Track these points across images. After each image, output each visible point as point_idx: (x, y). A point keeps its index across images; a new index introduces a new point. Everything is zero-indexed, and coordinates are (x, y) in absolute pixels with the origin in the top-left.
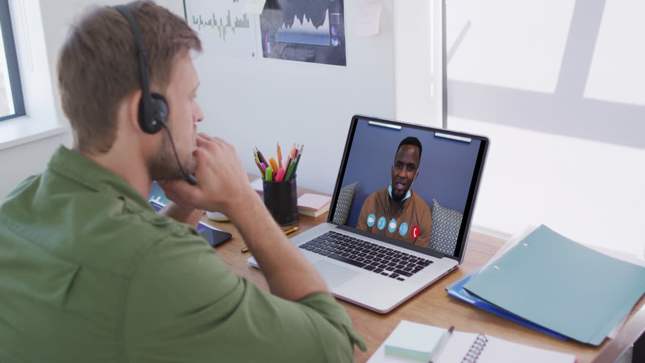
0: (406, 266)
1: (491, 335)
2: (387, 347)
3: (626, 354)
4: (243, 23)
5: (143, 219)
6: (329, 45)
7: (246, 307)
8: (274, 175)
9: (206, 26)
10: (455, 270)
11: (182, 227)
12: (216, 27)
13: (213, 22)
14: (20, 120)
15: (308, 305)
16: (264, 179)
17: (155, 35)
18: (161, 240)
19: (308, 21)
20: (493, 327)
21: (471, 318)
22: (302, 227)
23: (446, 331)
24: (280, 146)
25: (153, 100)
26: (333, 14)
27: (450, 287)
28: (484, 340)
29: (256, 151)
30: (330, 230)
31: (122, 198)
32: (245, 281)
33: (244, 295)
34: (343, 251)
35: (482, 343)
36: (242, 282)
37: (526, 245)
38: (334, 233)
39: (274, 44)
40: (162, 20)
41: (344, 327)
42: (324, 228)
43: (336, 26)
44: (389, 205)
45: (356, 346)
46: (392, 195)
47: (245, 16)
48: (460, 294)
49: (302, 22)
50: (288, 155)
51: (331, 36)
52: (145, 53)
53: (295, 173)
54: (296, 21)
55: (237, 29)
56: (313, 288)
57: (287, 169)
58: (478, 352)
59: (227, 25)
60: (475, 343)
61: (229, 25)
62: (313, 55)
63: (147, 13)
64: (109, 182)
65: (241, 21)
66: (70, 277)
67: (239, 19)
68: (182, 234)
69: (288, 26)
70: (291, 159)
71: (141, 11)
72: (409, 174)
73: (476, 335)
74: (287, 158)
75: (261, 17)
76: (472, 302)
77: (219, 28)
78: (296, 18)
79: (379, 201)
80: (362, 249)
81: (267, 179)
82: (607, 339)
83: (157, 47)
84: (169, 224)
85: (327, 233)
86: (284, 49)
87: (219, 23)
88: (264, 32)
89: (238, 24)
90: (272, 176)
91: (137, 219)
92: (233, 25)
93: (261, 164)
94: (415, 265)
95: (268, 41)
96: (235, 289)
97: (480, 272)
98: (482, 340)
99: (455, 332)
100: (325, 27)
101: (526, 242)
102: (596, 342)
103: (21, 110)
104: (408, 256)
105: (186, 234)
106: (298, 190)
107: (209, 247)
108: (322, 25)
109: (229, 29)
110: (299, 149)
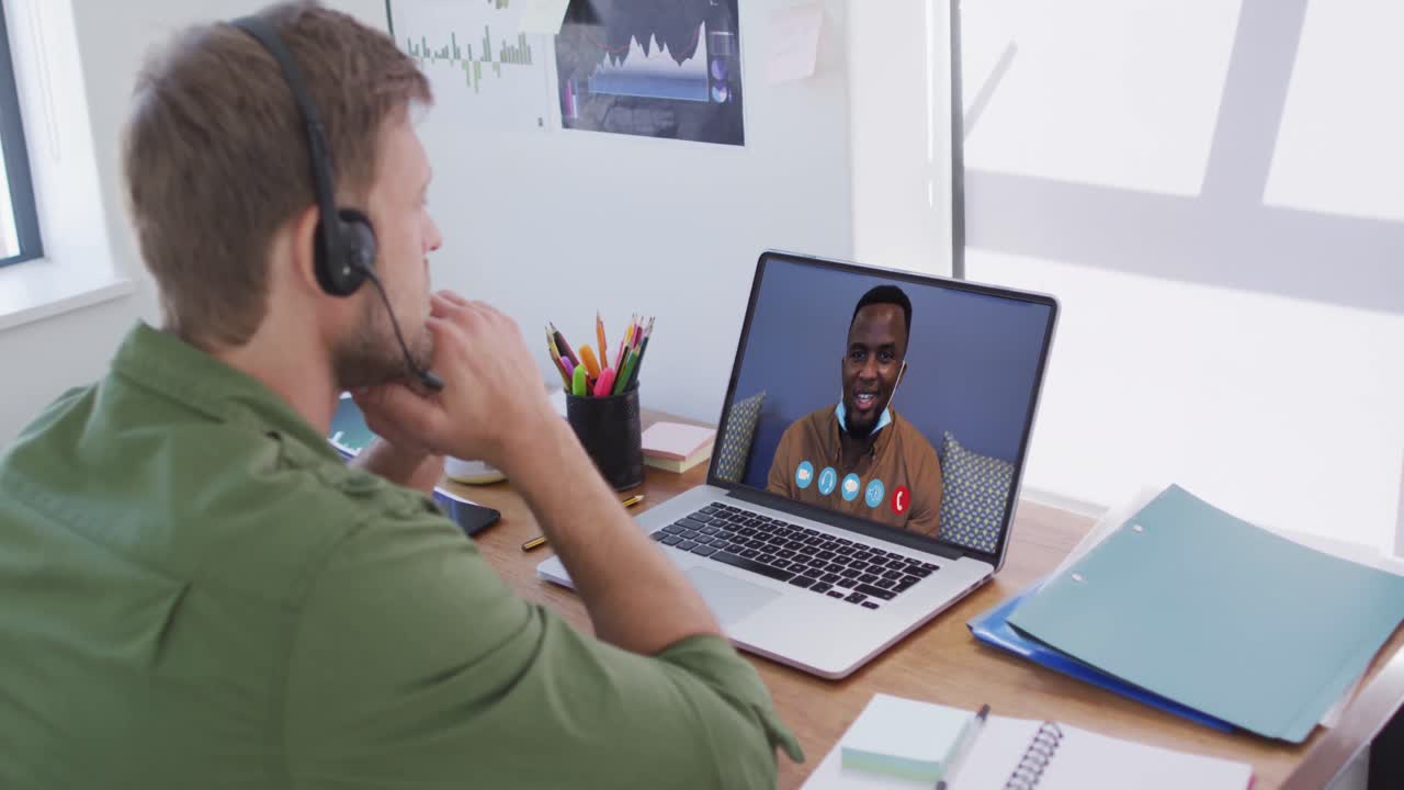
0: (880, 577)
1: (1069, 723)
2: (846, 752)
3: (1355, 762)
4: (517, 54)
5: (321, 479)
6: (707, 100)
7: (545, 669)
8: (591, 382)
9: (438, 61)
10: (986, 585)
11: (406, 496)
12: (458, 63)
13: (451, 53)
14: (31, 268)
15: (677, 662)
16: (569, 391)
17: (337, 83)
18: (361, 526)
19: (661, 49)
20: (1073, 707)
21: (1025, 687)
22: (651, 493)
23: (971, 715)
24: (602, 319)
25: (343, 226)
26: (714, 33)
27: (978, 620)
28: (1056, 734)
29: (551, 332)
30: (712, 502)
31: (275, 436)
32: (541, 611)
33: (540, 642)
34: (742, 545)
35: (1052, 741)
36: (536, 615)
37: (1139, 528)
38: (723, 506)
39: (585, 98)
40: (347, 48)
41: (755, 708)
42: (701, 497)
43: (721, 59)
44: (839, 445)
45: (780, 752)
46: (846, 425)
47: (522, 38)
48: (997, 635)
49: (646, 51)
50: (621, 339)
51: (712, 81)
52: (320, 127)
53: (636, 376)
54: (635, 48)
55: (504, 67)
56: (688, 626)
57: (620, 369)
58: (1042, 759)
59: (482, 60)
60: (1036, 740)
61: (487, 57)
62: (671, 124)
63: (314, 35)
64: (244, 401)
65: (513, 47)
66: (165, 607)
67: (508, 45)
68: (407, 511)
69: (618, 61)
70: (627, 348)
71: (298, 30)
72: (885, 370)
73: (1035, 725)
74: (619, 345)
75: (559, 40)
76: (1026, 652)
77: (465, 65)
78: (633, 41)
79: (815, 437)
80: (783, 541)
81: (575, 391)
82: (1319, 729)
83: (343, 109)
84: (378, 491)
85: (707, 508)
86: (608, 110)
87: (464, 54)
88: (565, 72)
89: (508, 56)
90: (587, 385)
91: (309, 480)
92: (496, 57)
93: (561, 359)
94: (900, 574)
95: (573, 93)
96: (522, 629)
97: (1041, 589)
98: (1051, 734)
99: (991, 718)
100: (698, 61)
101: (1139, 524)
102: (1296, 735)
103: (32, 247)
104: (884, 556)
105: (415, 512)
106: (642, 413)
107: (463, 539)
108: (691, 58)
109: (486, 67)
110: (644, 326)
